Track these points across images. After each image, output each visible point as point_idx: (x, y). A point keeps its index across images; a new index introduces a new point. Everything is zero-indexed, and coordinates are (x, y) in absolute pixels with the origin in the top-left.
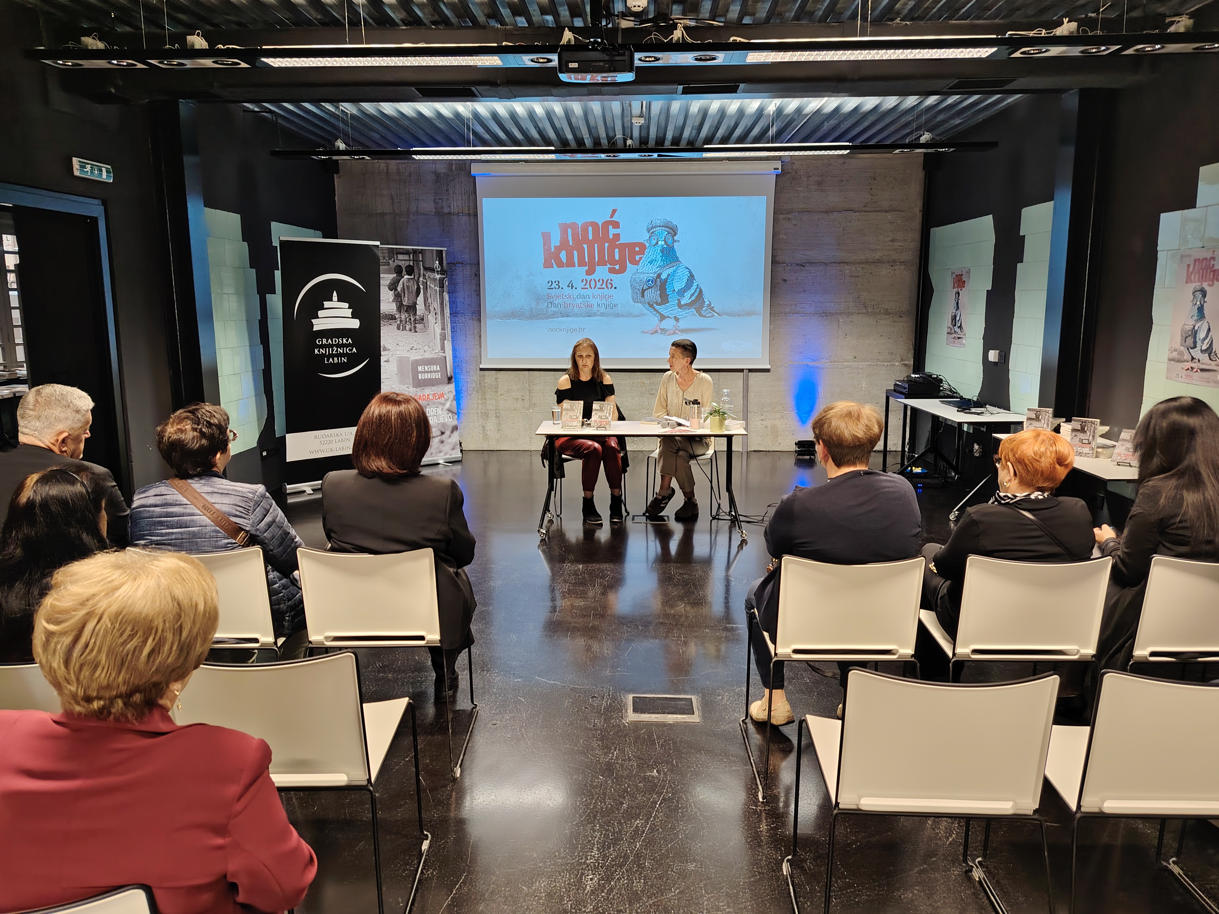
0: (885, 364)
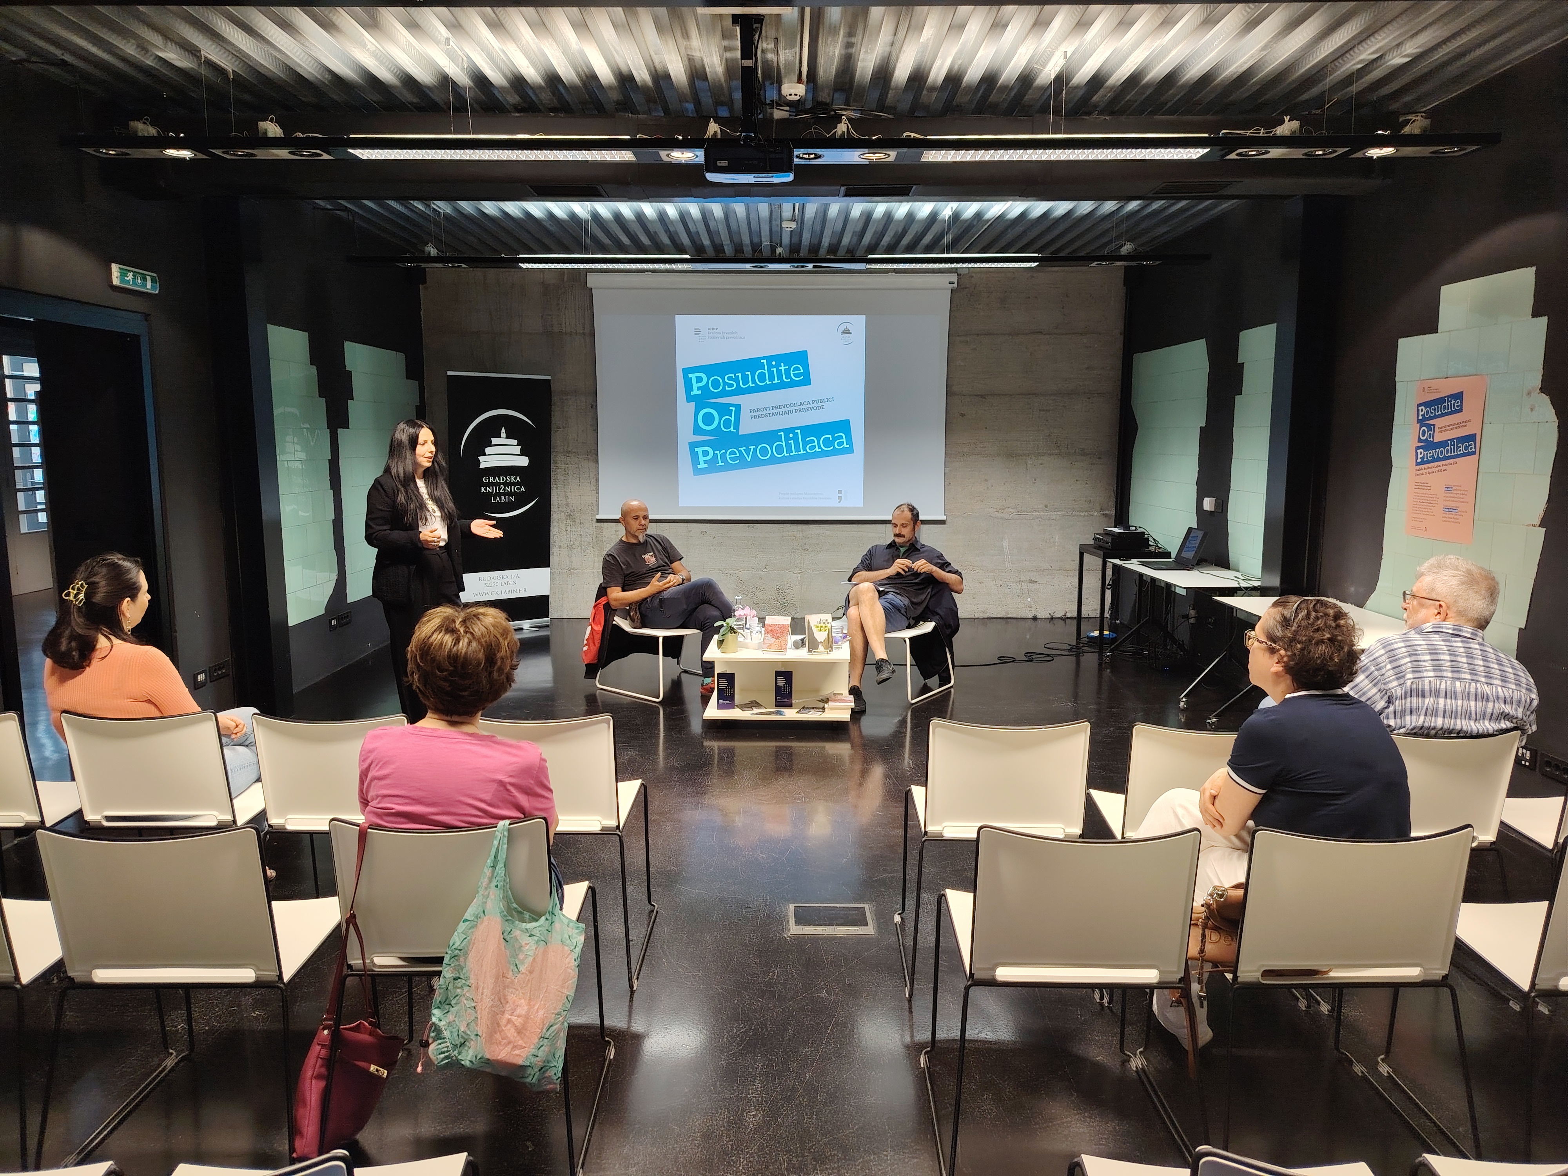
0: (1082, 514)
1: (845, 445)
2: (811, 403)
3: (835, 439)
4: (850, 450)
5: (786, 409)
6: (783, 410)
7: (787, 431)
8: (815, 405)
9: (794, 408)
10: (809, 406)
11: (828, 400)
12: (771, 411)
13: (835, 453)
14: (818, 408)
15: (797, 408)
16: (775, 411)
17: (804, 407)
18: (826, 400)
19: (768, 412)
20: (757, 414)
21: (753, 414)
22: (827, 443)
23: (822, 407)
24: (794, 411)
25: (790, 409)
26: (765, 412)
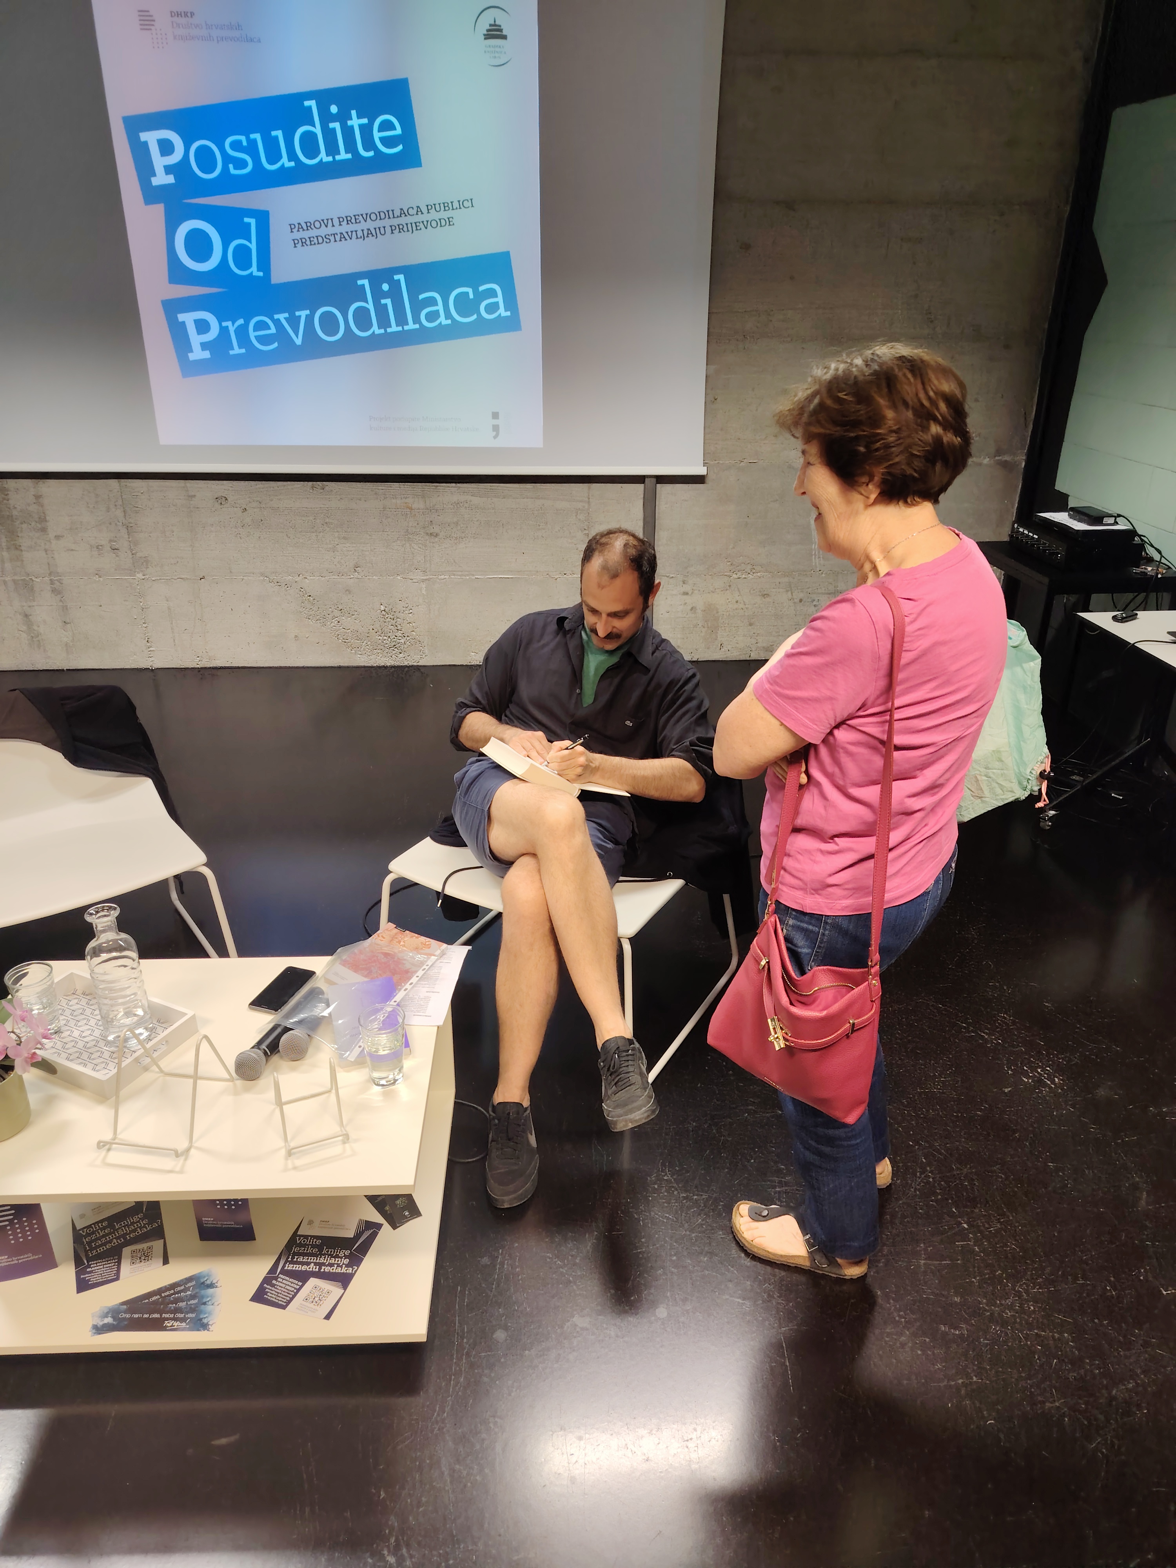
1: (502, 312)
2: (424, 210)
3: (481, 296)
4: (512, 324)
5: (370, 225)
6: (364, 225)
7: (377, 276)
8: (434, 215)
9: (387, 223)
10: (420, 218)
11: (461, 205)
12: (337, 229)
13: (482, 328)
14: (439, 223)
15: (395, 222)
16: (345, 228)
17: (409, 219)
18: (456, 205)
19: (330, 230)
20: (306, 234)
21: (297, 235)
22: (465, 306)
23: (450, 221)
24: (388, 230)
25: (379, 223)
26: (323, 231)
